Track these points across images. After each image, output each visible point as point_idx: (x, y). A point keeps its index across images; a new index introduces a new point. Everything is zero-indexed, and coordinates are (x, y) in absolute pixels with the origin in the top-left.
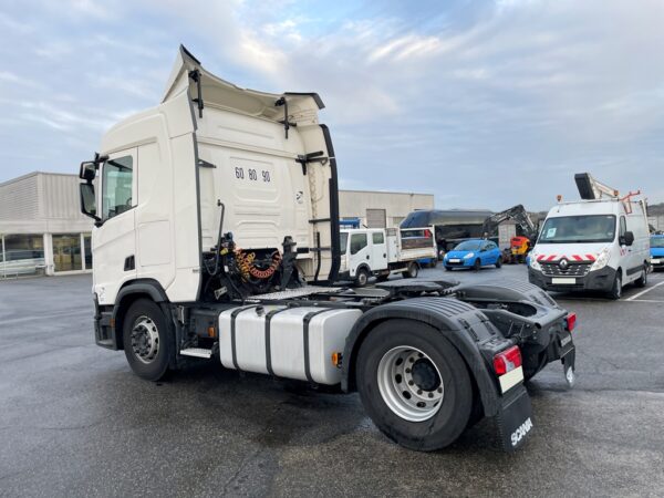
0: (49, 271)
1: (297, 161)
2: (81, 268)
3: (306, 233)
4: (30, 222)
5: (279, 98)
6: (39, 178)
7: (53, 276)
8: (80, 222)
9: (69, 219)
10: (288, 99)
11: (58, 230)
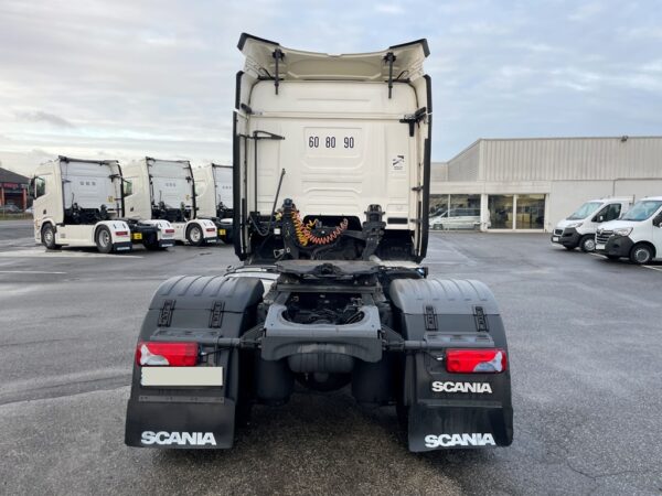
0: (483, 228)
1: (402, 121)
2: (511, 228)
3: (405, 202)
4: (472, 184)
5: (385, 54)
6: (482, 144)
7: (486, 233)
8: (514, 184)
9: (503, 182)
10: (396, 53)
11: (493, 191)
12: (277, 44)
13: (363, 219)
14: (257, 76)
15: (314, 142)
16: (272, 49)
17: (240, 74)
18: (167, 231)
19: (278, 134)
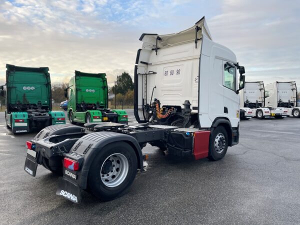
12: (157, 34)
13: (183, 107)
14: (151, 49)
15: (166, 74)
16: (156, 37)
17: (140, 50)
18: (249, 112)
19: (155, 71)
